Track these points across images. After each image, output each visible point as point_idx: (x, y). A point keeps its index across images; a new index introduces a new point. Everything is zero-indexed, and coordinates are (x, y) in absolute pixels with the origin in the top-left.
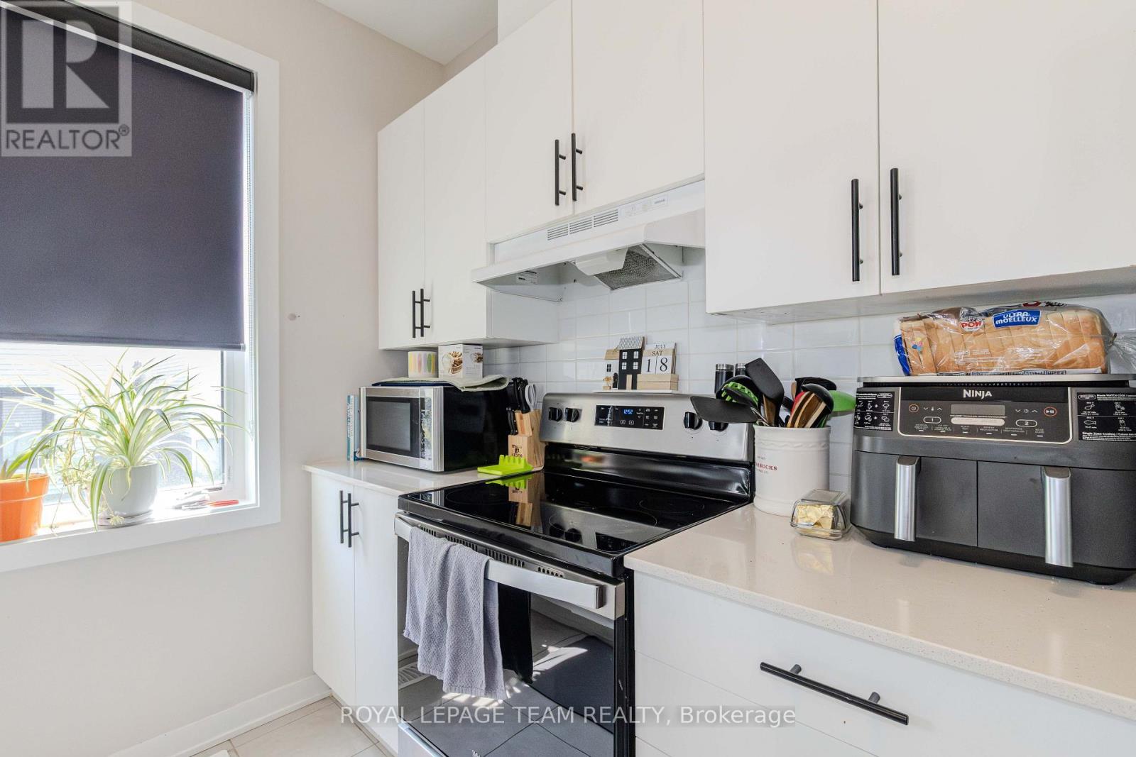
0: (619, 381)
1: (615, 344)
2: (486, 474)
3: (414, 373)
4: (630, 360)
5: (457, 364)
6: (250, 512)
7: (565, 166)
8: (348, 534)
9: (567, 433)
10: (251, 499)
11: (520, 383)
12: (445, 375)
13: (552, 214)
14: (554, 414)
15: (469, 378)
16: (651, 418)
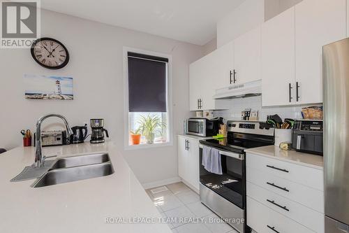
0: (245, 118)
1: (244, 110)
2: (214, 137)
3: (198, 116)
4: (247, 114)
5: (208, 114)
6: (168, 143)
7: (232, 76)
8: (187, 148)
9: (232, 129)
10: (168, 140)
11: (221, 118)
12: (205, 116)
13: (229, 85)
14: (229, 125)
15: (210, 117)
16: (252, 127)
